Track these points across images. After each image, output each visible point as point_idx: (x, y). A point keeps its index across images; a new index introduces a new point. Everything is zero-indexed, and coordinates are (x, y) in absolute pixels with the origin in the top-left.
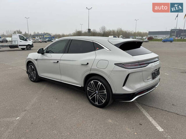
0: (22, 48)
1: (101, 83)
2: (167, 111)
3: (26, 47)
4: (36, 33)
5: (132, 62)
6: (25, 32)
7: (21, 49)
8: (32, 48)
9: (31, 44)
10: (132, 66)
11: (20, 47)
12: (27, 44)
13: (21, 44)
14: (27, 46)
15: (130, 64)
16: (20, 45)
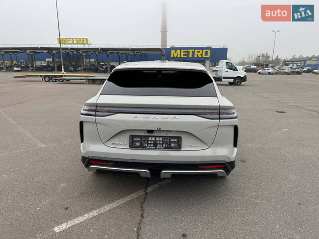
0: (229, 82)
3: (234, 81)
4: (297, 57)
6: (277, 56)
7: (228, 84)
8: (243, 83)
9: (242, 76)
11: (223, 80)
12: (236, 76)
13: (226, 76)
14: (235, 78)
16: (224, 78)
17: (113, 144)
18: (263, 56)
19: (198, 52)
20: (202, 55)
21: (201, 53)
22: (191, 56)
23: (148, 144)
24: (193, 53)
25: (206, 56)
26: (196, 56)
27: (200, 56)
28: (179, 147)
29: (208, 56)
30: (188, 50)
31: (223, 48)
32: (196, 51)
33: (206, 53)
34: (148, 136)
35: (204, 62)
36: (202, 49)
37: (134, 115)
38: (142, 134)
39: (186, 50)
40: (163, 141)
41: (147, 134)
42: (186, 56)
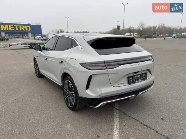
1: (71, 84)
2: (146, 126)
5: (97, 62)
10: (96, 66)
15: (93, 65)
17: (118, 84)
18: (60, 31)
19: (22, 27)
20: (25, 29)
21: (24, 28)
22: (17, 29)
23: (135, 80)
24: (18, 27)
25: (28, 30)
26: (21, 30)
27: (24, 30)
28: (146, 78)
29: (30, 30)
30: (14, 26)
31: (38, 25)
32: (20, 26)
33: (28, 28)
34: (135, 76)
35: (27, 34)
36: (25, 25)
37: (131, 64)
38: (132, 75)
39: (13, 26)
40: (141, 77)
41: (134, 75)
42: (13, 30)
